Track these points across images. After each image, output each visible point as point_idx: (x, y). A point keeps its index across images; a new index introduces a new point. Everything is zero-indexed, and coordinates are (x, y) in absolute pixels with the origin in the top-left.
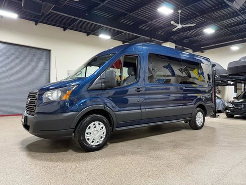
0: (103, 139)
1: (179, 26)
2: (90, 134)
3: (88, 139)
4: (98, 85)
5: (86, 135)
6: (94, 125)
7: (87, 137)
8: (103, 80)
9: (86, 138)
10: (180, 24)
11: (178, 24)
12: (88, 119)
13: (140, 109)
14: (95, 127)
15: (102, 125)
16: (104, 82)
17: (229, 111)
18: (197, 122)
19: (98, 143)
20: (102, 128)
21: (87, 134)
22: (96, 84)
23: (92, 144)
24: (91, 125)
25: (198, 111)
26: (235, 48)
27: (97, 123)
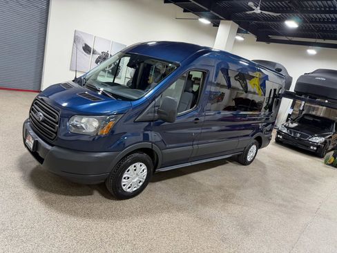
0: (141, 184)
1: (258, 11)
2: (128, 178)
3: (124, 185)
4: (150, 115)
6: (135, 167)
7: (124, 181)
8: (157, 108)
9: (123, 184)
11: (257, 7)
12: (128, 160)
13: (192, 145)
14: (135, 170)
15: (144, 167)
16: (158, 112)
17: (281, 137)
19: (135, 189)
20: (143, 170)
21: (125, 178)
22: (148, 113)
23: (128, 190)
24: (131, 168)
27: (138, 164)
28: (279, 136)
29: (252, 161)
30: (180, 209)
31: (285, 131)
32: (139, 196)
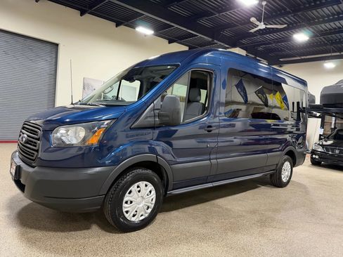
0: (150, 210)
1: (262, 26)
2: (131, 202)
3: (127, 212)
4: (149, 119)
5: (124, 205)
6: (138, 187)
7: (126, 207)
8: (157, 111)
9: (124, 210)
10: (262, 23)
11: (260, 22)
12: (129, 177)
13: (210, 160)
14: (139, 191)
15: (150, 187)
16: (159, 116)
17: (317, 157)
18: (283, 176)
19: (143, 217)
20: (150, 192)
21: (126, 202)
22: (146, 117)
23: (133, 219)
24: (134, 188)
25: (285, 161)
26: (330, 65)
27: (142, 184)
28: (314, 156)
29: (288, 181)
30: (203, 238)
31: (320, 149)
32: (149, 227)
